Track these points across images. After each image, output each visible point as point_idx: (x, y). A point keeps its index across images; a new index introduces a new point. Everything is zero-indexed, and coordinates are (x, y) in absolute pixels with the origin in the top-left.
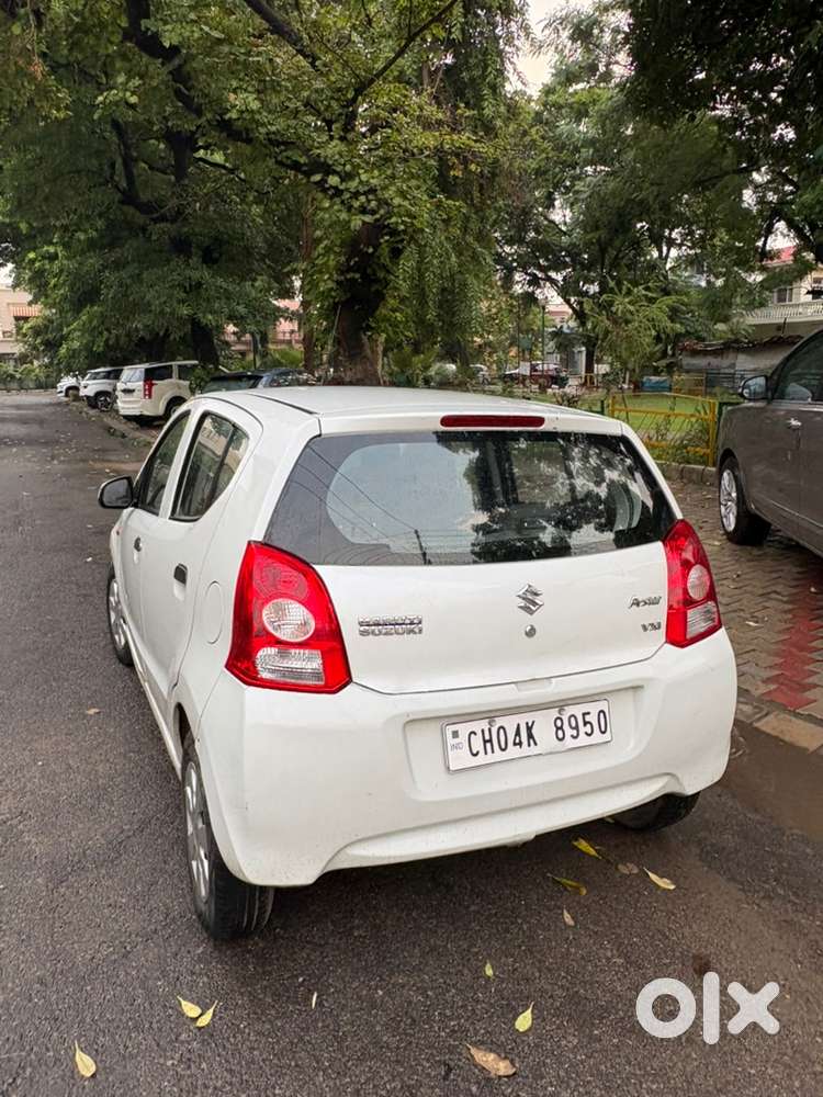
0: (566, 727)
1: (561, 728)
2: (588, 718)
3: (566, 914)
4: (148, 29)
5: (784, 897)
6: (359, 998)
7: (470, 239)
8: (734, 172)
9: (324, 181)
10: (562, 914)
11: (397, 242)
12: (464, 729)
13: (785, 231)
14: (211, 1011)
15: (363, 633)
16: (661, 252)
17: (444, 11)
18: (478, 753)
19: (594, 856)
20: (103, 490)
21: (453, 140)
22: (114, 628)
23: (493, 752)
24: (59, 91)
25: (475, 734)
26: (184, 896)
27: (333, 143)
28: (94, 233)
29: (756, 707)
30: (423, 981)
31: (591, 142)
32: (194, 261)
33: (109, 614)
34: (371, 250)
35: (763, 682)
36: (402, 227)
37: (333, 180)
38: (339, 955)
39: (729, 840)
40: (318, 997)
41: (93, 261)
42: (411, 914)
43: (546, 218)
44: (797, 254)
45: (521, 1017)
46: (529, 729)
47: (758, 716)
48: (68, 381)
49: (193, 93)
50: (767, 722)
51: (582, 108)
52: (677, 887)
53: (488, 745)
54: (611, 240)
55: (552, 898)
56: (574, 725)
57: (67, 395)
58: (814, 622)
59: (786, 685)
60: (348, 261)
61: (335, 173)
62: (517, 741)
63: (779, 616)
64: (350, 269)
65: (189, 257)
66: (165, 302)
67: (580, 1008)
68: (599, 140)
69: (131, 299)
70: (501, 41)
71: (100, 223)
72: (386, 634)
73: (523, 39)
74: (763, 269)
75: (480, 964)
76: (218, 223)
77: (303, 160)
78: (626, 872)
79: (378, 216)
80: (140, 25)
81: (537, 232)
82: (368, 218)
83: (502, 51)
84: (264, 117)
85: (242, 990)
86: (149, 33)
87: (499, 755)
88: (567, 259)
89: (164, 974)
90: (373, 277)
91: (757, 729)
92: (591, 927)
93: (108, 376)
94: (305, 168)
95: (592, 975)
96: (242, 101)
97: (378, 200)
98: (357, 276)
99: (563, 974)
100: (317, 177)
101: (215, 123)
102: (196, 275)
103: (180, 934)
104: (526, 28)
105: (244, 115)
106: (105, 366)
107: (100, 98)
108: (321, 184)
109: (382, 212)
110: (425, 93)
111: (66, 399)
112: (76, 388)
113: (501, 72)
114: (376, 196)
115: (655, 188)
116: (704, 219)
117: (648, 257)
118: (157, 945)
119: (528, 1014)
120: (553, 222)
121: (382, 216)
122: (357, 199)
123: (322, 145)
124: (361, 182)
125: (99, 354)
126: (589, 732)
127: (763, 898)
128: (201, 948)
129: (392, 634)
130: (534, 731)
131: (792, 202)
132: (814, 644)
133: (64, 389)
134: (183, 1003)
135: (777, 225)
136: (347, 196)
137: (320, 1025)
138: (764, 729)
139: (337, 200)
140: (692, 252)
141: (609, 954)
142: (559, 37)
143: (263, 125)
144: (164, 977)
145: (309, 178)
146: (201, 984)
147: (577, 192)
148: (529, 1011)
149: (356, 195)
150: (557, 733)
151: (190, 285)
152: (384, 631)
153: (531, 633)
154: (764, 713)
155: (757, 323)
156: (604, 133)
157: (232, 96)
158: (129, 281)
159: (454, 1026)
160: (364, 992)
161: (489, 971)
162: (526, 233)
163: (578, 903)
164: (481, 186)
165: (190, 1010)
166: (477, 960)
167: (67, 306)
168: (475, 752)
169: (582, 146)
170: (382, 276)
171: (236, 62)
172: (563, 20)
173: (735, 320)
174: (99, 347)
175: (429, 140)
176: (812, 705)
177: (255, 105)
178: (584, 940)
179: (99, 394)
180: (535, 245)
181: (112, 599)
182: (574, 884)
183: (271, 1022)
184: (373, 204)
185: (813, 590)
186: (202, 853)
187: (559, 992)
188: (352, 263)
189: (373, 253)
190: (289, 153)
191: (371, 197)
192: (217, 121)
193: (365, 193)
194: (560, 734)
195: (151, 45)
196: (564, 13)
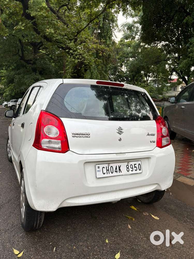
0: (130, 168)
1: (128, 168)
2: (135, 166)
3: (129, 226)
4: (28, 12)
5: (190, 222)
6: (68, 249)
7: (103, 72)
8: (164, 60)
9: (69, 51)
10: (128, 225)
11: (86, 68)
12: (101, 166)
13: (175, 74)
14: (22, 252)
15: (73, 137)
16: (147, 79)
17: (98, 16)
18: (105, 173)
19: (136, 210)
20: (6, 112)
21: (100, 46)
22: (8, 152)
23: (109, 173)
24: (6, 29)
25: (104, 168)
26: (18, 220)
27: (72, 43)
28: (14, 67)
29: (176, 175)
30: (87, 244)
31: (131, 53)
32: (38, 73)
33: (7, 149)
34: (80, 68)
35: (177, 169)
36: (87, 63)
37: (71, 51)
38: (63, 237)
39: (173, 207)
40: (55, 249)
41: (13, 73)
42: (84, 225)
43: (121, 70)
44: (178, 80)
45: (117, 255)
46: (119, 168)
47: (177, 177)
48: (5, 103)
49: (38, 28)
50: (179, 179)
51: (129, 45)
52: (160, 219)
53: (108, 171)
54: (136, 75)
55: (125, 221)
56: (132, 167)
57: (5, 106)
58: (189, 156)
59: (183, 170)
60: (74, 71)
61: (72, 50)
62: (116, 171)
63: (180, 155)
64: (74, 73)
65: (36, 73)
66: (30, 83)
67: (134, 252)
68: (133, 52)
69: (21, 82)
70: (111, 27)
71: (15, 65)
72: (80, 137)
73: (116, 27)
74: (170, 83)
75: (104, 239)
76: (43, 65)
77: (64, 46)
78: (145, 214)
79: (82, 60)
80: (26, 11)
81: (118, 73)
82: (79, 60)
83: (112, 30)
84: (55, 35)
85: (33, 246)
86: (28, 13)
87: (111, 175)
88: (125, 79)
89: (10, 242)
90: (80, 75)
91: (177, 180)
92: (136, 229)
93: (15, 101)
94: (65, 48)
95: (137, 242)
96: (50, 31)
97: (82, 56)
98: (76, 75)
99: (129, 242)
100: (67, 50)
101: (43, 36)
102: (38, 77)
103: (16, 230)
104: (117, 25)
105: (50, 34)
106: (14, 99)
107: (15, 28)
108: (68, 52)
109: (83, 59)
110: (94, 36)
111: (4, 107)
112: (7, 105)
113: (111, 34)
114: (81, 56)
115: (146, 63)
116: (157, 71)
117: (144, 80)
118: (9, 233)
119: (119, 254)
120: (122, 71)
121: (83, 60)
122: (77, 56)
123: (69, 43)
124: (78, 52)
125: (13, 96)
126: (136, 169)
127: (184, 222)
128: (22, 235)
129: (81, 137)
130: (121, 168)
131: (177, 67)
132: (189, 161)
133: (4, 105)
134: (14, 250)
135: (173, 73)
136: (74, 55)
137: (56, 257)
138: (179, 180)
139: (72, 56)
140: (154, 79)
141: (142, 237)
142: (124, 29)
143: (55, 37)
144: (9, 242)
145: (65, 51)
146: (20, 245)
147: (128, 63)
148: (119, 253)
149: (76, 55)
150: (127, 169)
151: (36, 79)
152: (79, 136)
153: (120, 140)
154: (179, 176)
155: (169, 95)
156: (134, 51)
157: (47, 30)
158: (21, 78)
159: (97, 257)
160: (70, 247)
161: (107, 241)
162: (116, 73)
163: (132, 222)
164: (106, 60)
165: (16, 252)
166: (104, 238)
167: (6, 84)
168: (104, 173)
169: (129, 53)
170: (82, 75)
171: (49, 22)
172: (126, 25)
173: (164, 94)
174: (13, 94)
175: (94, 46)
176: (191, 175)
177: (53, 32)
178: (134, 233)
179: (12, 106)
180: (118, 76)
181: (8, 145)
182: (131, 217)
183: (41, 256)
184: (81, 57)
185: (188, 149)
186: (24, 205)
187: (128, 247)
188: (75, 71)
189: (80, 69)
190: (61, 45)
191: (80, 56)
192: (43, 35)
193: (79, 55)
194: (128, 169)
195: (28, 17)
196: (126, 23)
